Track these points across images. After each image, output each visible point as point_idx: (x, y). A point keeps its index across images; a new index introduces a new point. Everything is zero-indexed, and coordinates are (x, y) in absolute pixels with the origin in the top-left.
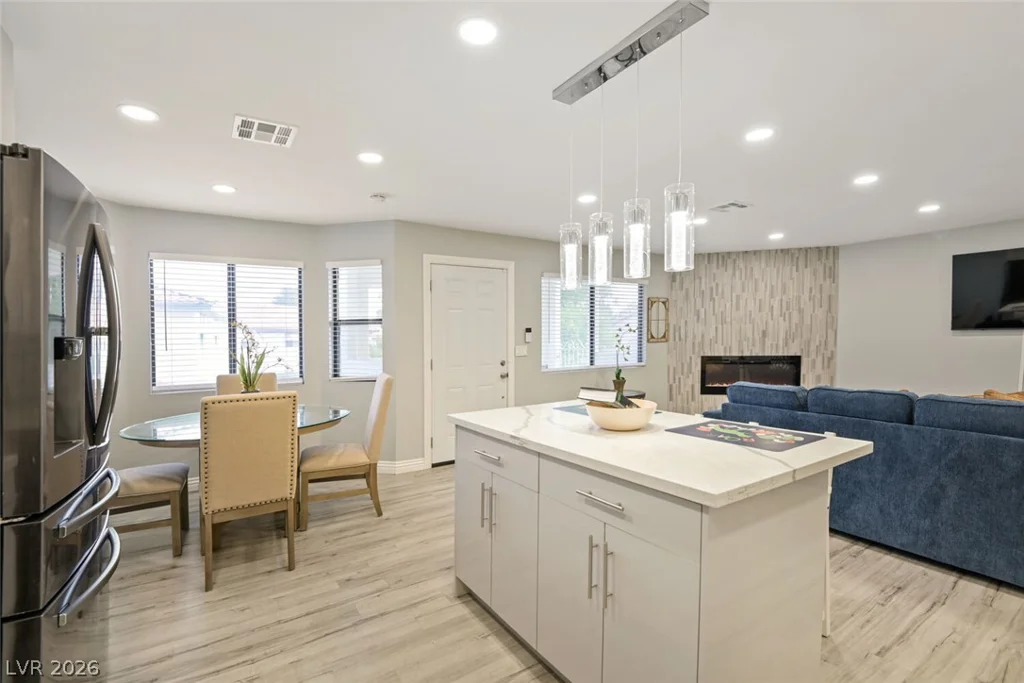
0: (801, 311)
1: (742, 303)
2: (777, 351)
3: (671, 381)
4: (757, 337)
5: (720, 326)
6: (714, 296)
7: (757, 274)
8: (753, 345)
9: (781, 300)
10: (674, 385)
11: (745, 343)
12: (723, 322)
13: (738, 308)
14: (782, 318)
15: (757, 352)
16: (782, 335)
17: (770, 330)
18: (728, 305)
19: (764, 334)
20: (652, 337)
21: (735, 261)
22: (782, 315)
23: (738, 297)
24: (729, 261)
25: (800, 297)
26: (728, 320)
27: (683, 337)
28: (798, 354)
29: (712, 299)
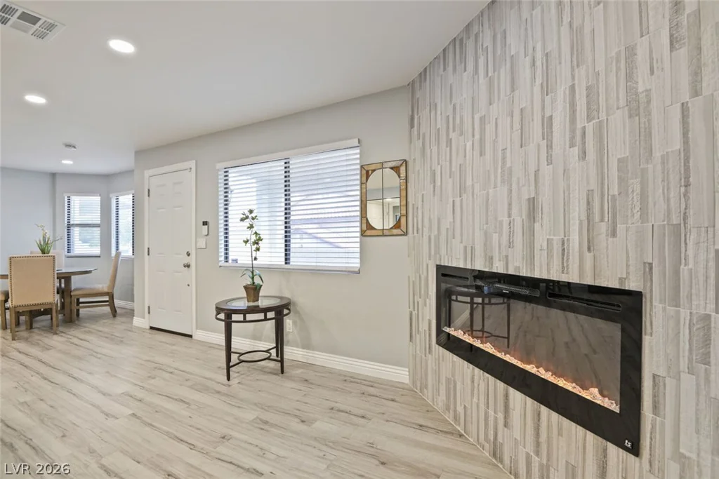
0: (637, 107)
1: (490, 128)
2: (564, 269)
3: (411, 309)
4: (519, 218)
5: (458, 200)
6: (452, 135)
7: (514, 45)
8: (511, 244)
9: (572, 88)
10: (414, 313)
11: (495, 236)
12: (462, 189)
13: (482, 154)
14: (575, 150)
15: (518, 266)
16: (577, 212)
17: (545, 200)
18: (469, 145)
19: (533, 204)
20: (370, 227)
21: (477, 36)
22: (577, 138)
23: (482, 120)
24: (470, 44)
25: (631, 52)
26: (469, 183)
27: (420, 226)
28: (632, 285)
29: (449, 142)
